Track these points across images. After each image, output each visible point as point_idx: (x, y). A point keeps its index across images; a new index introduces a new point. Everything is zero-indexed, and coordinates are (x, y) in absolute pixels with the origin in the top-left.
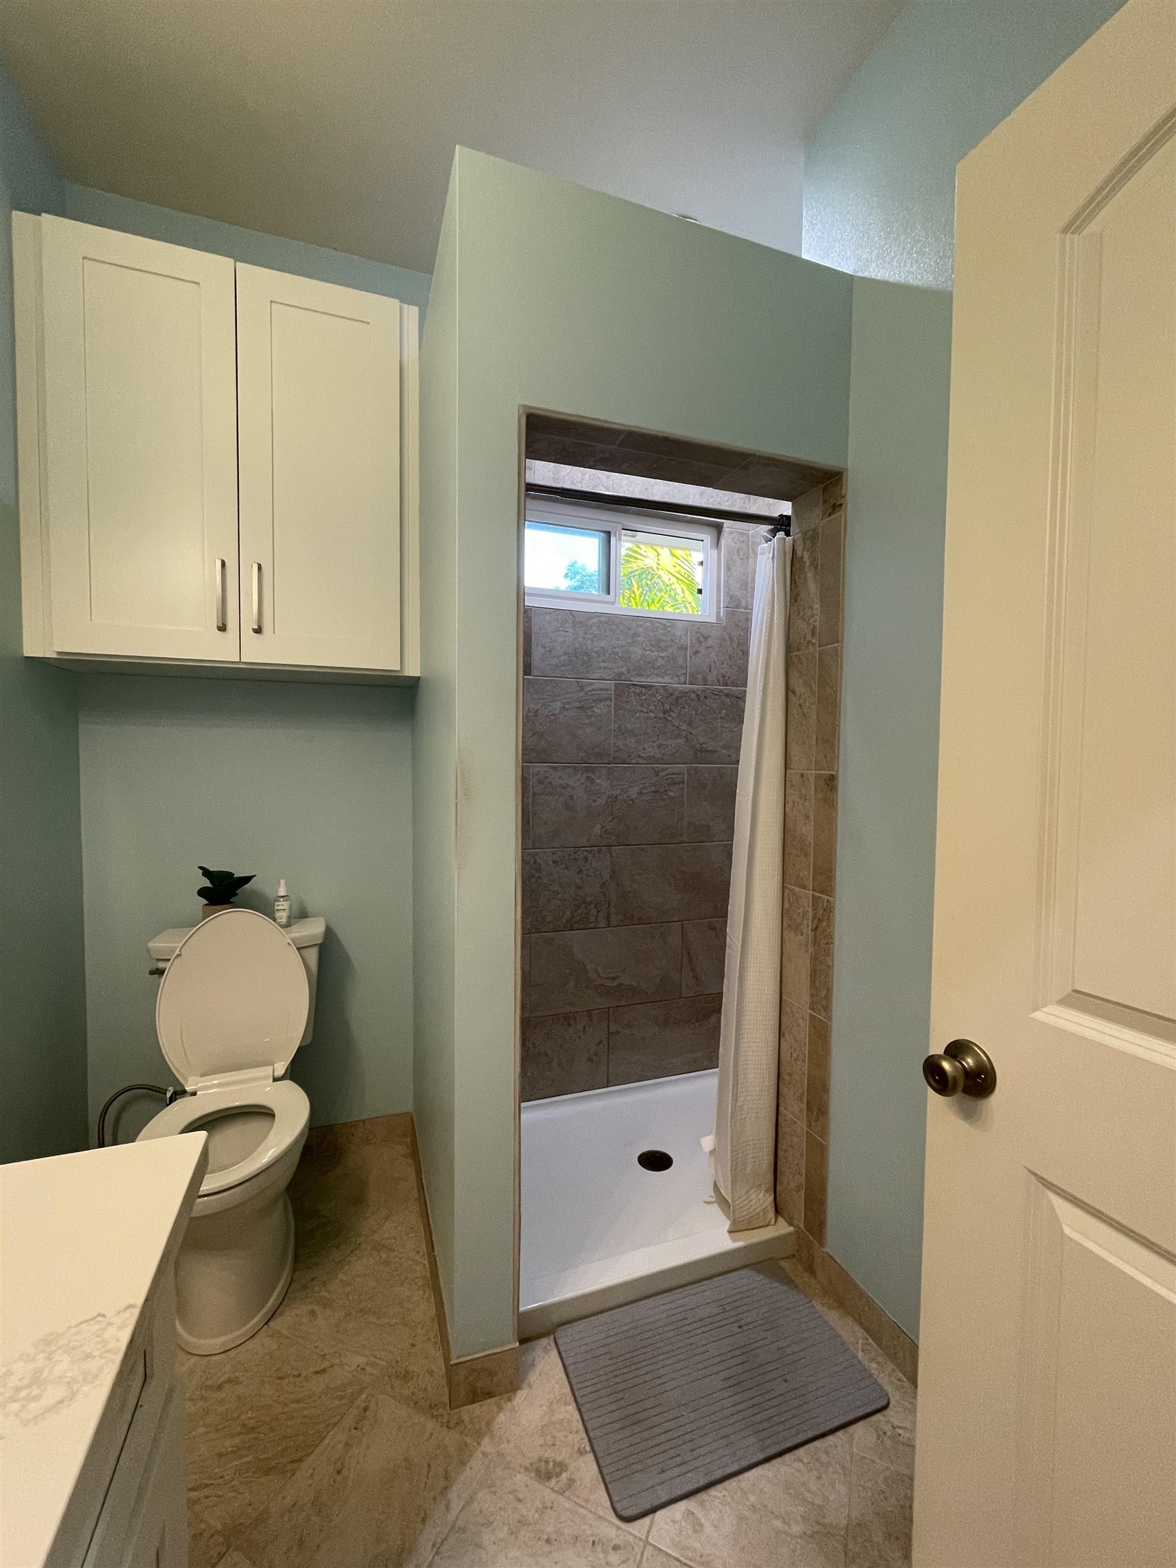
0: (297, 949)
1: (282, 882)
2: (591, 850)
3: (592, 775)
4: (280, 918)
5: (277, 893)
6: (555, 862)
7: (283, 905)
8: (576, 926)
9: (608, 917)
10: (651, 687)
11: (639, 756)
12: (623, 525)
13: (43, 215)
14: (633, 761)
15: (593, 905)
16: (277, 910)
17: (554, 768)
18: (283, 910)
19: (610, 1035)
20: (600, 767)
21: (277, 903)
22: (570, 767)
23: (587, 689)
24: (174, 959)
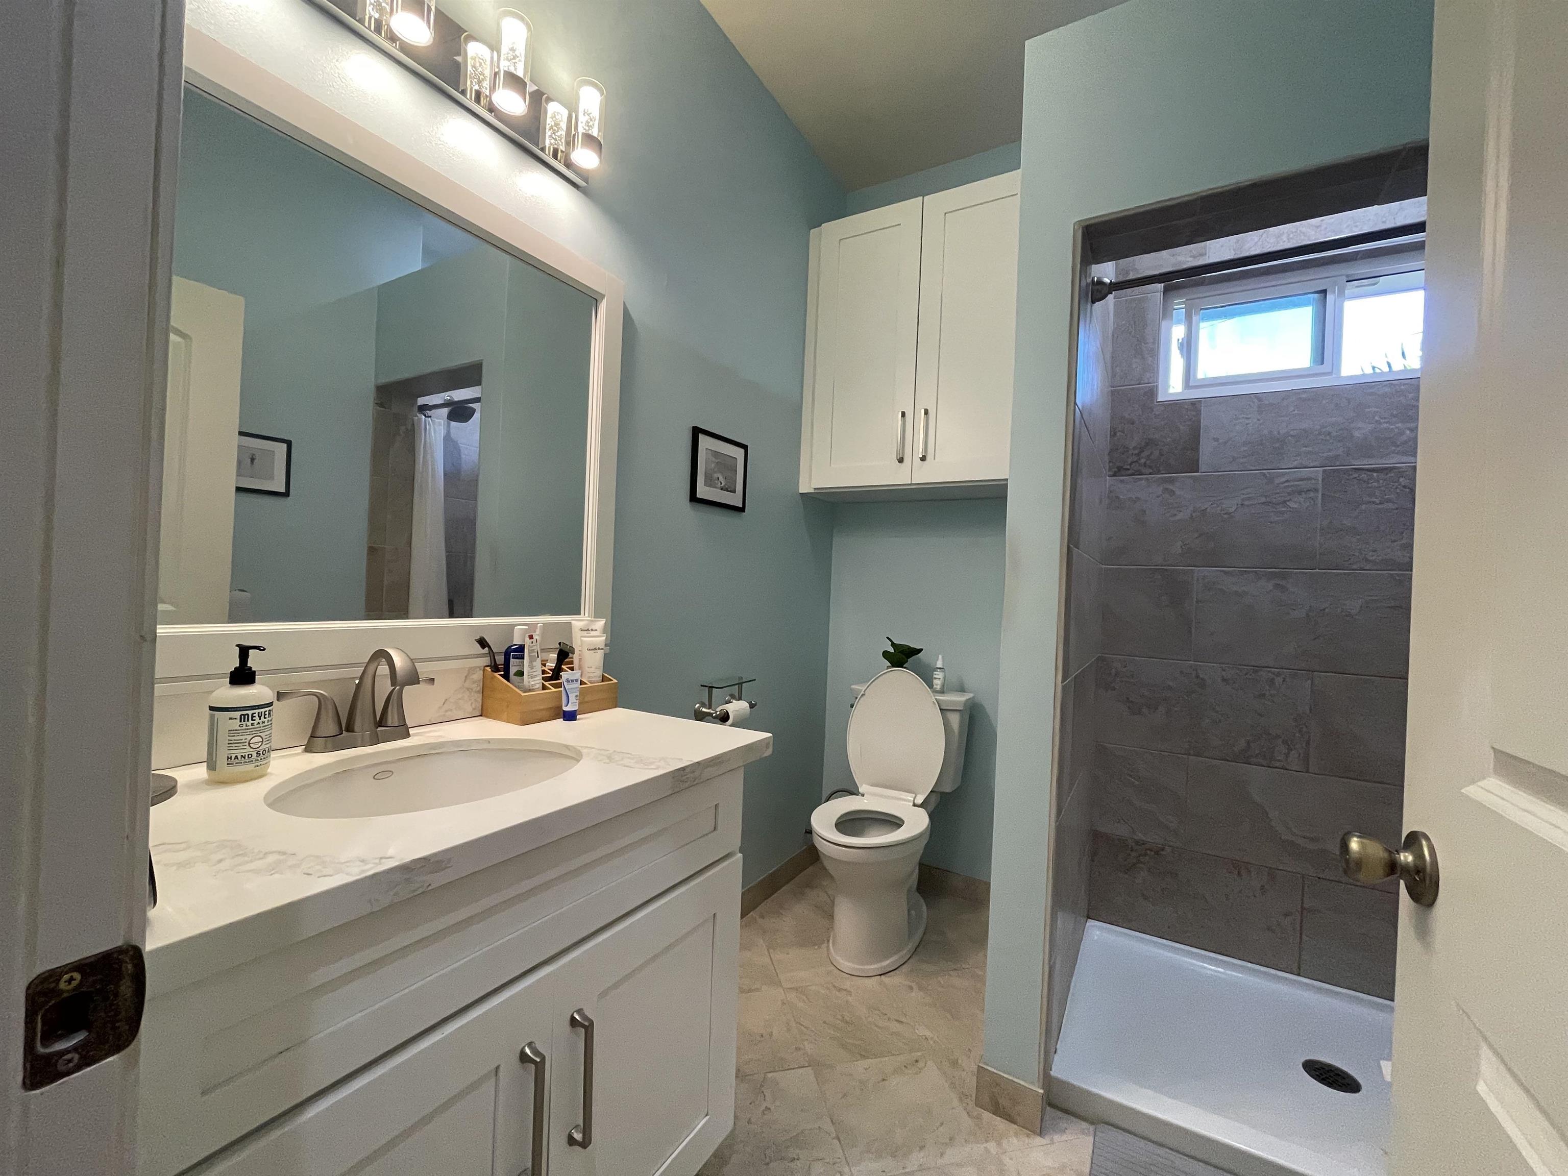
0: (940, 709)
1: (940, 657)
2: (1278, 672)
3: (1283, 583)
4: (937, 685)
5: (936, 665)
6: (1224, 680)
7: (939, 675)
8: (1253, 760)
9: (1306, 759)
10: (1391, 469)
11: (1367, 560)
12: (1347, 276)
13: (823, 225)
14: (1355, 567)
15: (1280, 740)
16: (935, 678)
17: (1225, 572)
18: (938, 679)
19: (1305, 912)
20: (1296, 573)
21: (935, 673)
22: (1249, 572)
23: (1277, 481)
24: (861, 697)
